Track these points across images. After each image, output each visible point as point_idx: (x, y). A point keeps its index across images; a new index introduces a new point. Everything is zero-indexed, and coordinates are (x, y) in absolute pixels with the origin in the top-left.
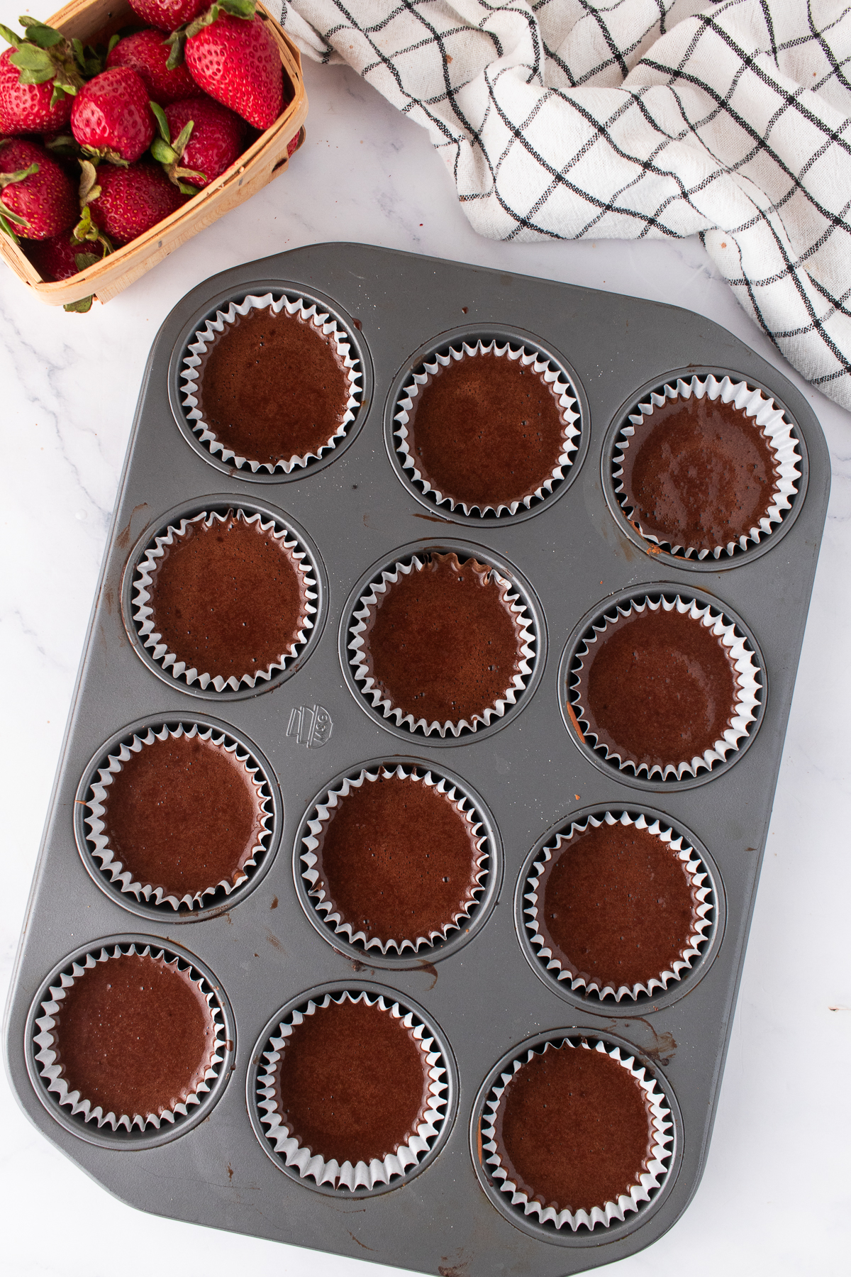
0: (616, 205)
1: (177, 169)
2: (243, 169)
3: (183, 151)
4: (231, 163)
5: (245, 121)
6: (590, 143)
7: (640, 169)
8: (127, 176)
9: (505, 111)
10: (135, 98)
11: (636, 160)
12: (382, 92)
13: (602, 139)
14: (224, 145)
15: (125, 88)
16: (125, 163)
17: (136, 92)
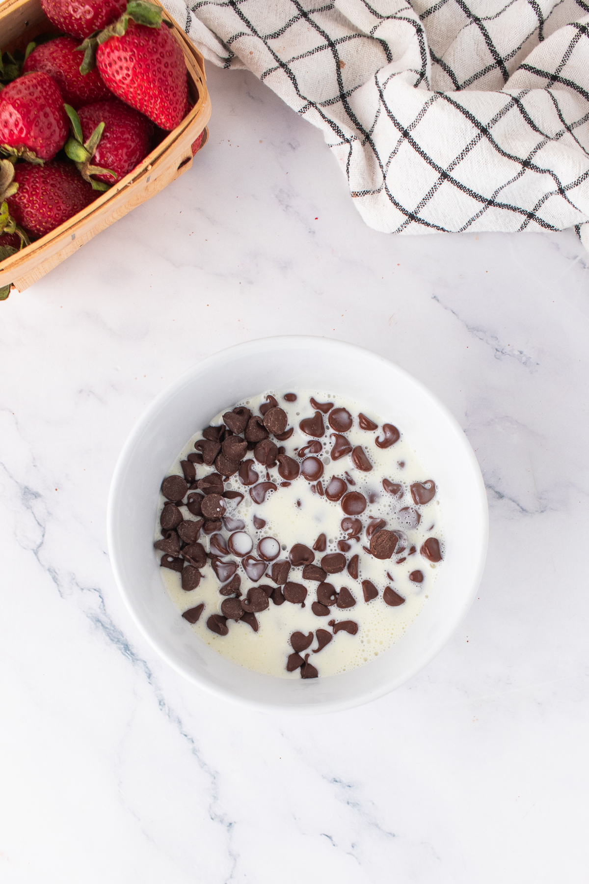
0: (498, 200)
1: (89, 167)
2: (150, 167)
3: (94, 150)
4: (139, 162)
5: (152, 123)
6: (474, 143)
7: (519, 167)
8: (42, 174)
9: (394, 113)
10: (50, 101)
11: (516, 159)
12: (279, 95)
13: (484, 139)
14: (133, 145)
15: (41, 92)
16: (41, 161)
17: (51, 96)
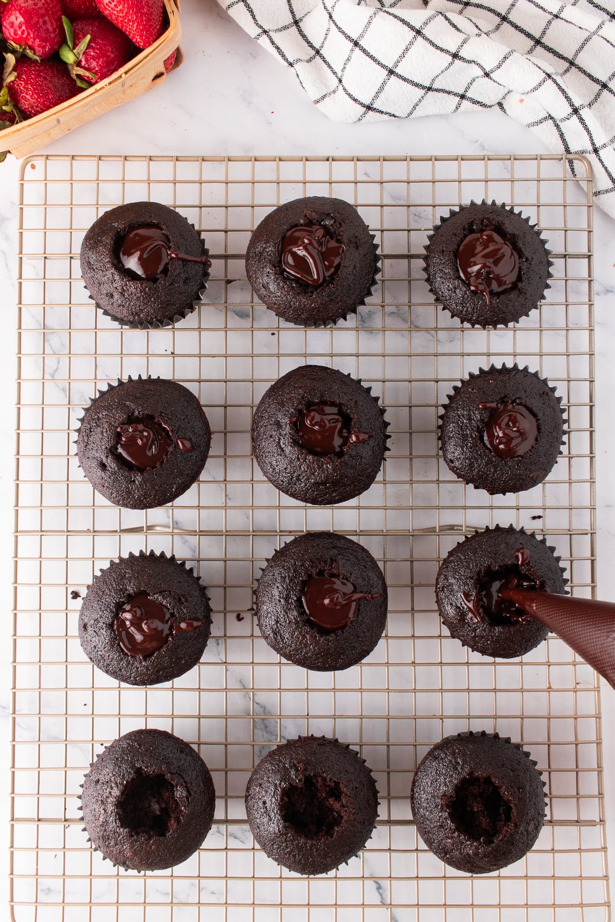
0: (435, 86)
1: (75, 68)
2: (124, 75)
3: (81, 56)
4: (115, 70)
5: (131, 40)
6: (411, 43)
7: (450, 59)
8: (37, 68)
9: (344, 29)
10: (50, 13)
11: (447, 52)
12: (240, 24)
13: (420, 39)
14: (112, 56)
15: (43, 4)
16: (38, 58)
17: (52, 8)
